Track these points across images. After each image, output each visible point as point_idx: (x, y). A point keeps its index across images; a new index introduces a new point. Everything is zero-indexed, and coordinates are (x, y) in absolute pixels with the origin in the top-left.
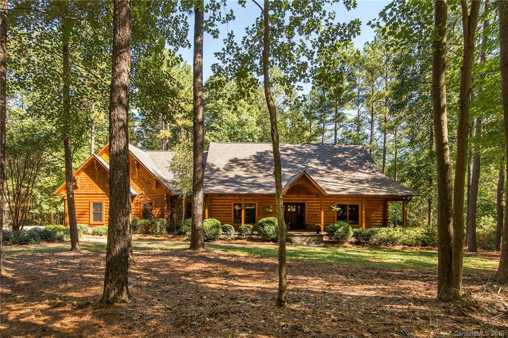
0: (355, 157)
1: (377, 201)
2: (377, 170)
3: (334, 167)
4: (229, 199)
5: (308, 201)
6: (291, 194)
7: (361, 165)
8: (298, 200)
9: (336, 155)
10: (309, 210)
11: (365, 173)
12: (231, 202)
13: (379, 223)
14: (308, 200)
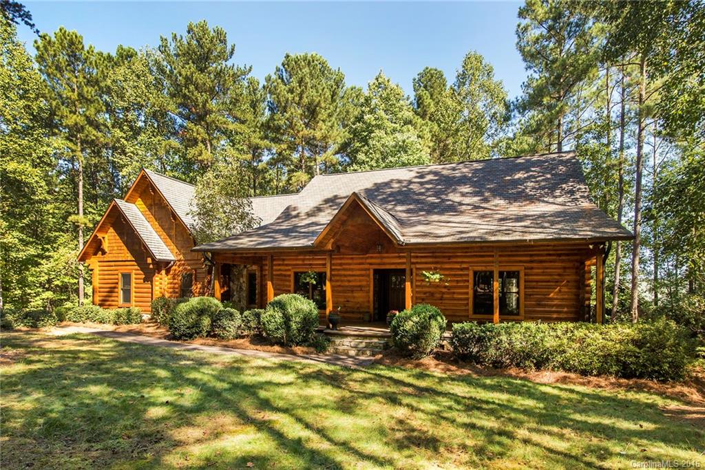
0: (549, 176)
1: (563, 261)
2: (582, 197)
3: (494, 196)
4: (287, 265)
5: (418, 266)
6: (387, 253)
7: (552, 189)
8: (399, 264)
9: (511, 176)
10: (419, 284)
11: (555, 204)
12: (289, 270)
13: (566, 312)
14: (417, 263)
